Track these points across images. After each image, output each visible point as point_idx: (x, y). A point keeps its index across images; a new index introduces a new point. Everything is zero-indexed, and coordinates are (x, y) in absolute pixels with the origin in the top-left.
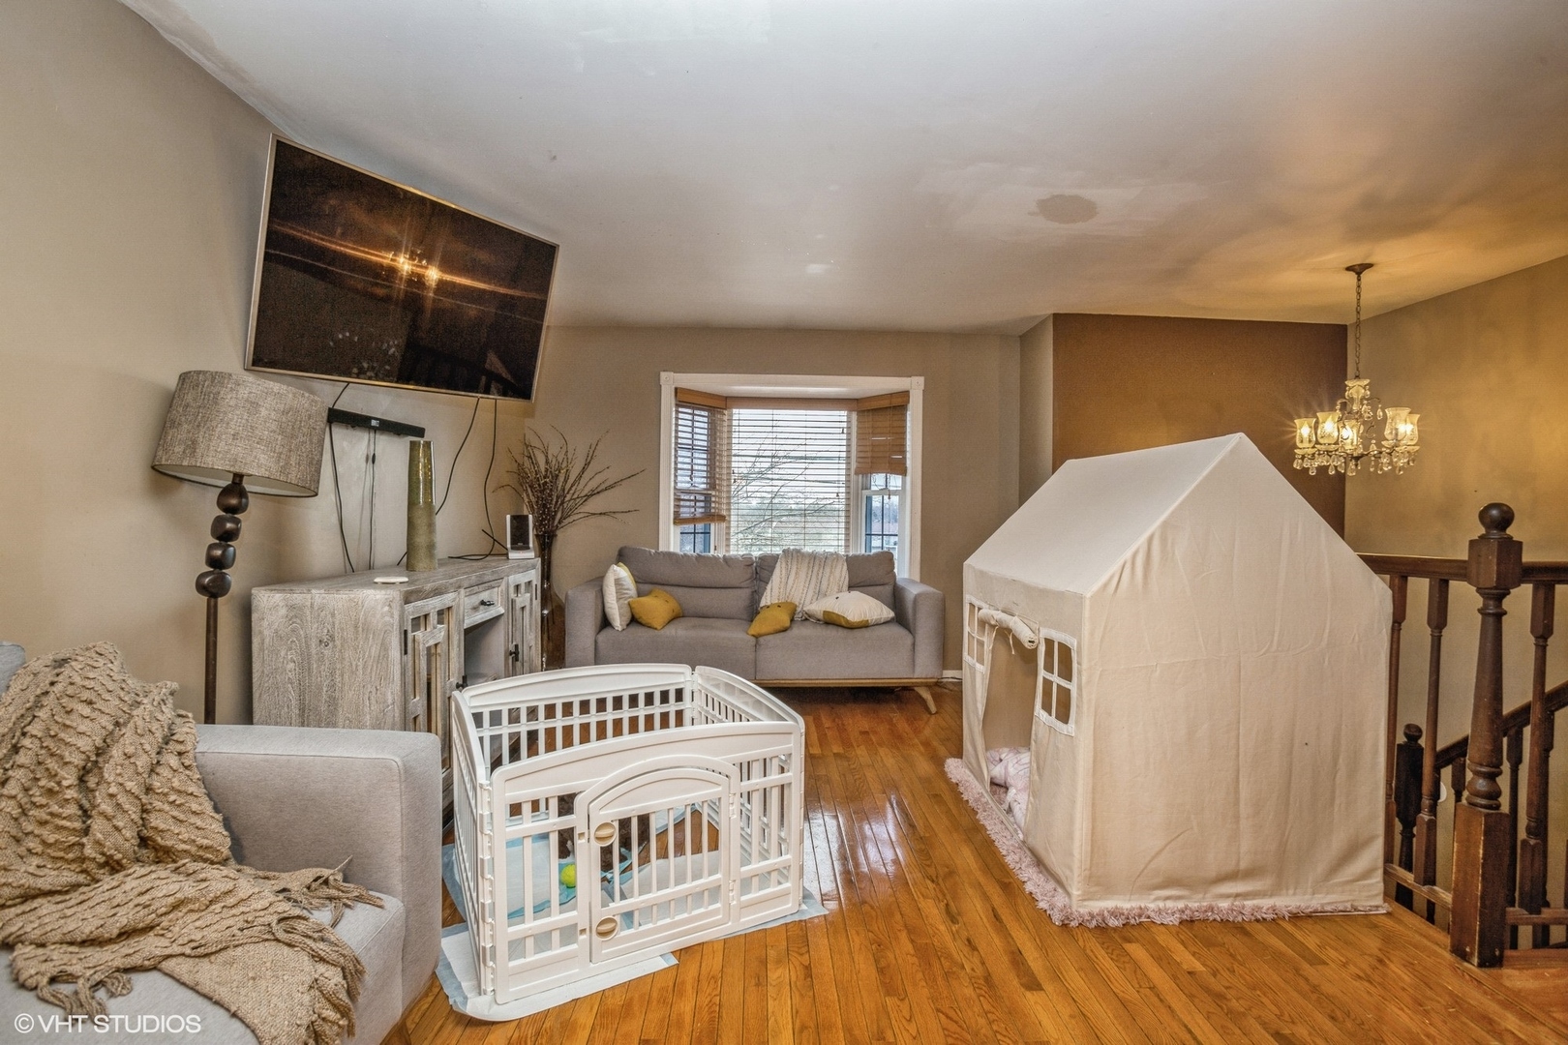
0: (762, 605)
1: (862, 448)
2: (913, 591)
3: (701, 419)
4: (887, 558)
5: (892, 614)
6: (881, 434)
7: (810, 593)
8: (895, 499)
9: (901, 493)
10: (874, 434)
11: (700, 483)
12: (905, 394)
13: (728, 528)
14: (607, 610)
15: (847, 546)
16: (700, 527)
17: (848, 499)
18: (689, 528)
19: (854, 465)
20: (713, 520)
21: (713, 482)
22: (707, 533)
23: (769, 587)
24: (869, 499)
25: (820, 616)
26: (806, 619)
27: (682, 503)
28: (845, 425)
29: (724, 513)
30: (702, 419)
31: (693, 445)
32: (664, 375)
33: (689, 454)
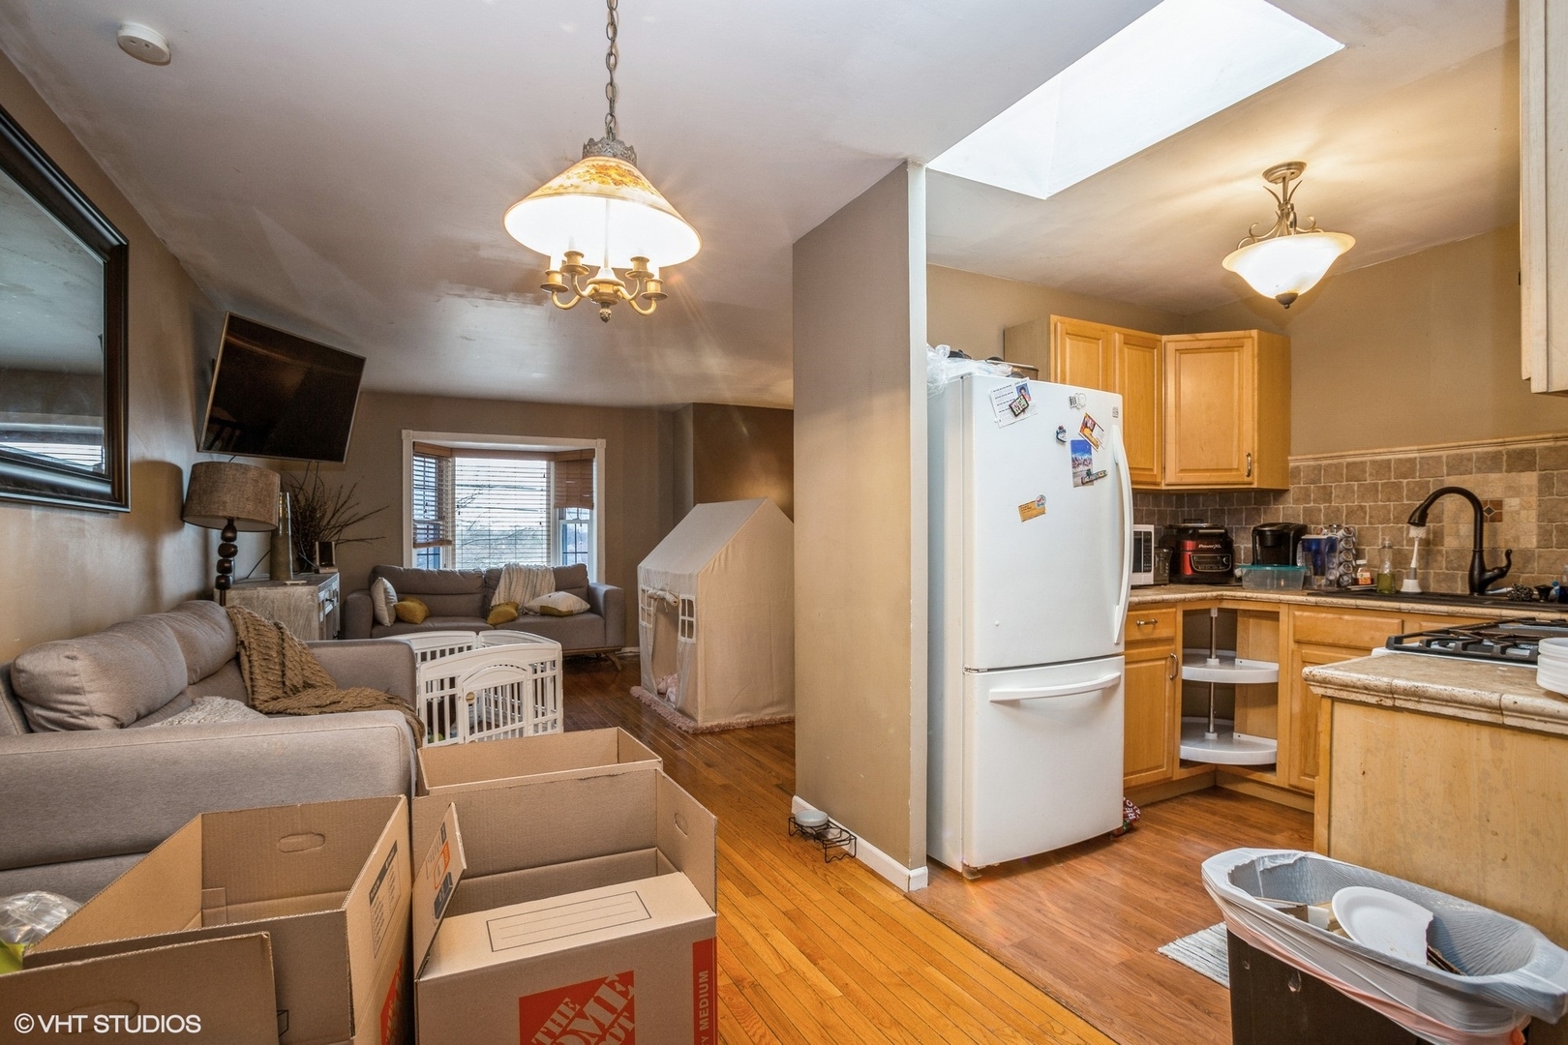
0: (493, 604)
1: (559, 489)
2: (603, 589)
3: (430, 465)
4: (581, 569)
5: (589, 606)
6: (572, 479)
7: (527, 597)
8: (585, 527)
9: (589, 522)
10: (568, 479)
11: (431, 516)
12: (592, 452)
13: (454, 550)
14: (378, 611)
15: (548, 561)
16: (431, 550)
17: (548, 526)
18: (423, 550)
19: (552, 503)
20: (441, 545)
21: (441, 515)
22: (436, 554)
23: (497, 592)
24: (565, 527)
25: (538, 610)
26: (526, 613)
27: (418, 531)
28: (545, 471)
29: (450, 538)
30: (431, 463)
31: (424, 485)
32: (404, 432)
33: (422, 493)
